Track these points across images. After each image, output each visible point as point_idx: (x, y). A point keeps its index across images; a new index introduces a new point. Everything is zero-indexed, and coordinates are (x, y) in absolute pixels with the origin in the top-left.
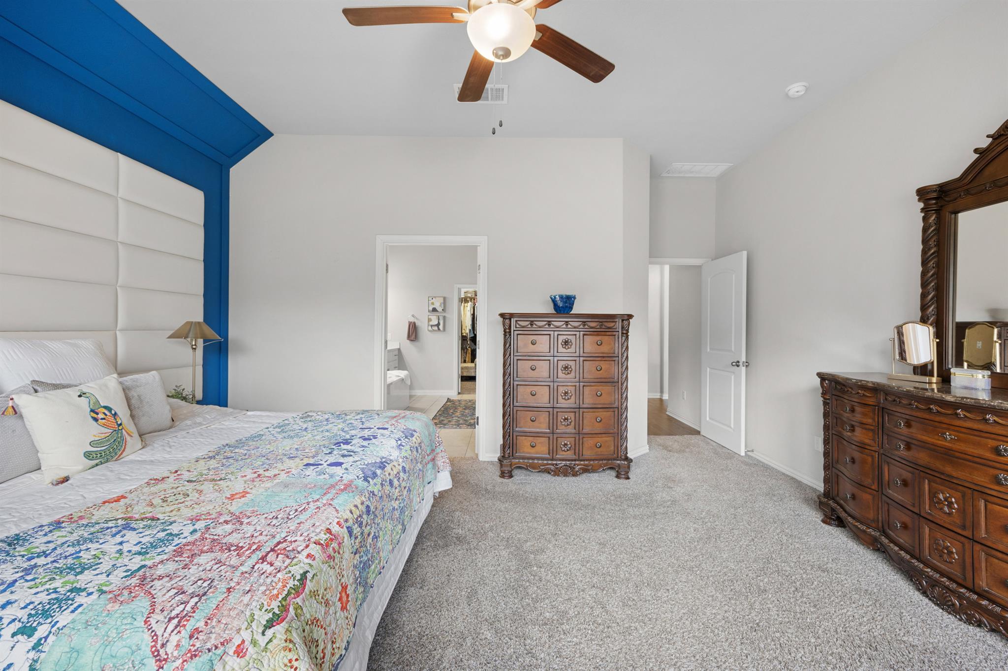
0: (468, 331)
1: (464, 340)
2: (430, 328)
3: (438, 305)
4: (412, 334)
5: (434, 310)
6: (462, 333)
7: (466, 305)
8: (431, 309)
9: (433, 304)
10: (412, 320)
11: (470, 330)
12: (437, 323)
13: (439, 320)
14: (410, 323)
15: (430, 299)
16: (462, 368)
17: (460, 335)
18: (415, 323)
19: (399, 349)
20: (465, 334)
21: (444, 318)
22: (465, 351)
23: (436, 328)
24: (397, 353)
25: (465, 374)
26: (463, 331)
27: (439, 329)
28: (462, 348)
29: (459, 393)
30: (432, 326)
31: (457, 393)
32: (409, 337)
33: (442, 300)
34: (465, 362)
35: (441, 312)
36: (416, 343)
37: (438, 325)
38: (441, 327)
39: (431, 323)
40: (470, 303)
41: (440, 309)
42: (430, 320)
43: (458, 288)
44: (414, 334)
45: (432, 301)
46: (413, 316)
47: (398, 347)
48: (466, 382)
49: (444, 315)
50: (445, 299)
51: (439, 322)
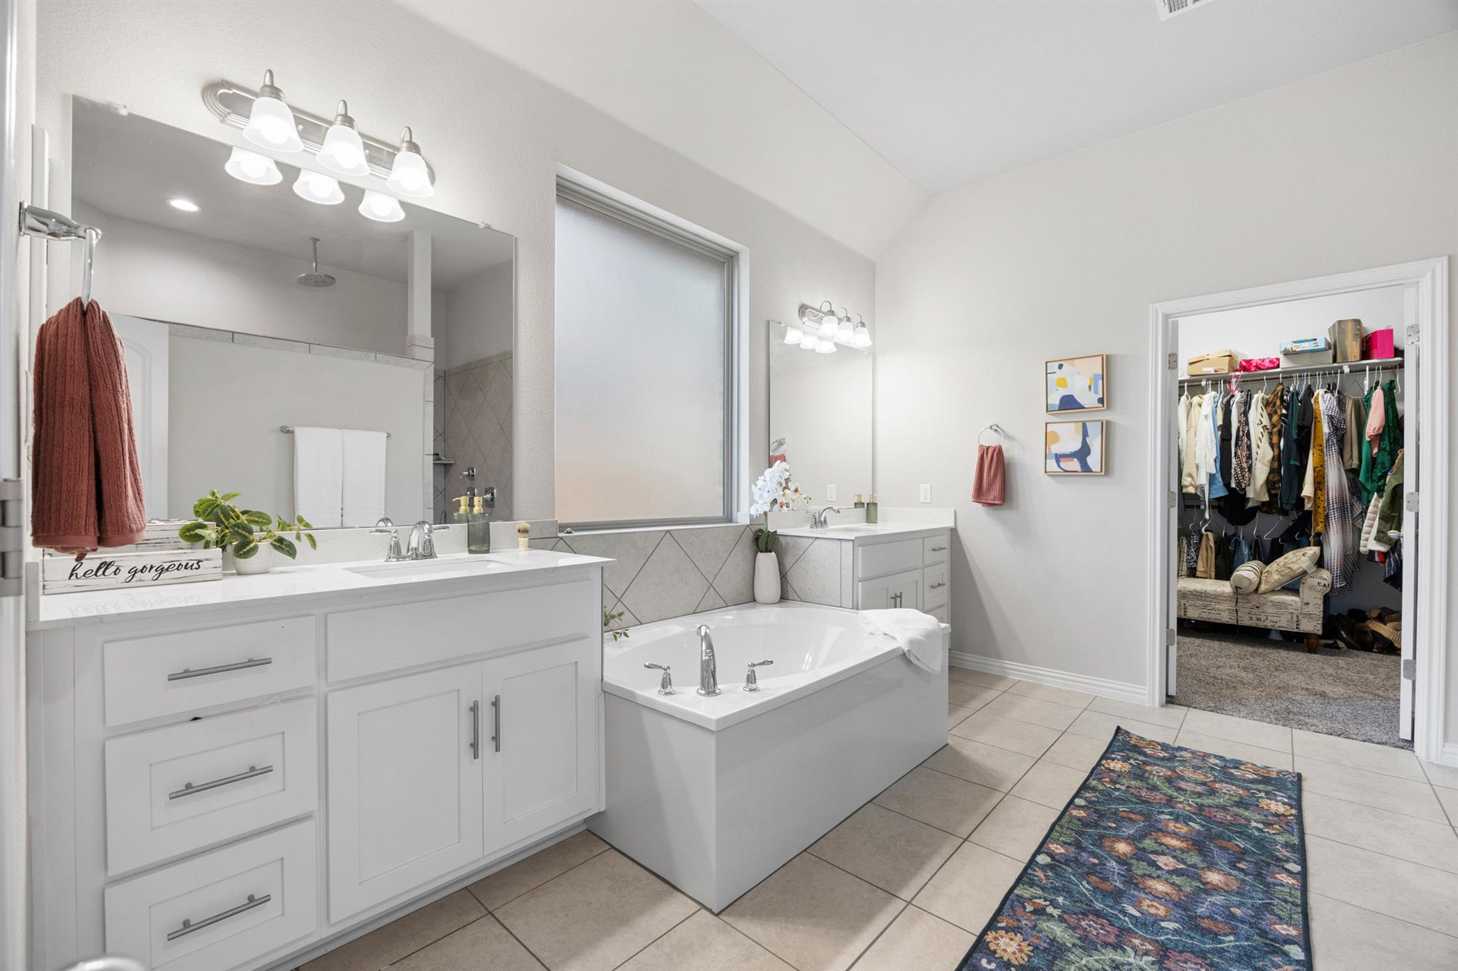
0: (1203, 480)
1: (1187, 507)
2: (1052, 465)
3: (1081, 383)
4: (990, 485)
5: (1069, 403)
6: (1181, 487)
7: (1196, 399)
8: (1055, 400)
9: (1062, 382)
10: (992, 440)
11: (1212, 477)
12: (1076, 446)
13: (1085, 434)
14: (984, 451)
15: (1053, 367)
16: (1183, 595)
17: (1175, 489)
18: (999, 451)
19: (954, 531)
20: (1191, 490)
21: (1107, 428)
22: (1195, 540)
23: (1075, 465)
24: (944, 541)
25: (1193, 614)
26: (1186, 481)
27: (1086, 468)
28: (1183, 533)
29: (1170, 700)
30: (1059, 458)
31: (1158, 696)
32: (980, 493)
33: (1096, 367)
34: (1192, 573)
35: (1092, 410)
36: (1005, 514)
37: (1083, 454)
38: (1094, 460)
39: (1056, 449)
40: (1211, 395)
41: (1088, 399)
42: (1048, 438)
43: (1166, 317)
44: (997, 486)
45: (1060, 373)
46: (996, 429)
47: (951, 524)
48: (1198, 641)
49: (1105, 416)
50: (1108, 362)
51: (1085, 445)
